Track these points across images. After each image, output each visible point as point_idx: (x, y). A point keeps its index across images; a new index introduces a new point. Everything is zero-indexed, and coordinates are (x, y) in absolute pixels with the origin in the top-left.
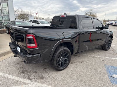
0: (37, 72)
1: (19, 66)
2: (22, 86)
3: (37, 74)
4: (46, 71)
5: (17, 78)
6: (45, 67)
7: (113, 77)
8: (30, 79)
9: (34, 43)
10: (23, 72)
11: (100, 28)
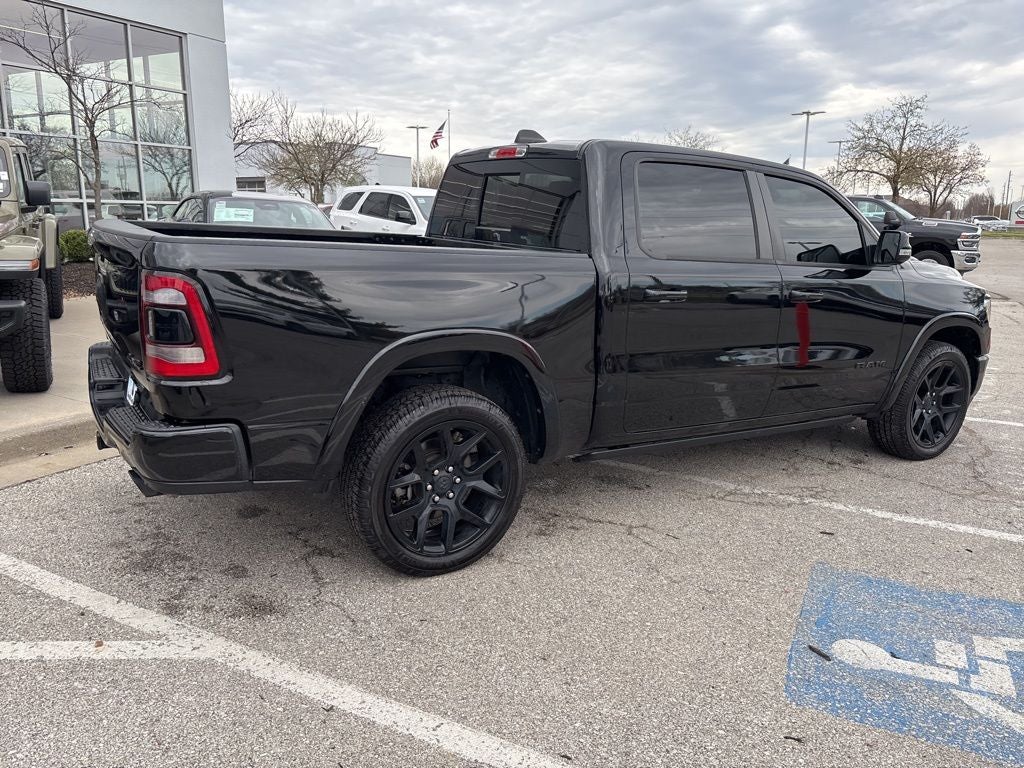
0: (245, 570)
1: (139, 521)
2: (99, 644)
3: (240, 586)
4: (314, 572)
5: (84, 596)
6: (322, 544)
7: (827, 658)
8: (171, 609)
9: (194, 341)
10: (147, 564)
11: (843, 258)
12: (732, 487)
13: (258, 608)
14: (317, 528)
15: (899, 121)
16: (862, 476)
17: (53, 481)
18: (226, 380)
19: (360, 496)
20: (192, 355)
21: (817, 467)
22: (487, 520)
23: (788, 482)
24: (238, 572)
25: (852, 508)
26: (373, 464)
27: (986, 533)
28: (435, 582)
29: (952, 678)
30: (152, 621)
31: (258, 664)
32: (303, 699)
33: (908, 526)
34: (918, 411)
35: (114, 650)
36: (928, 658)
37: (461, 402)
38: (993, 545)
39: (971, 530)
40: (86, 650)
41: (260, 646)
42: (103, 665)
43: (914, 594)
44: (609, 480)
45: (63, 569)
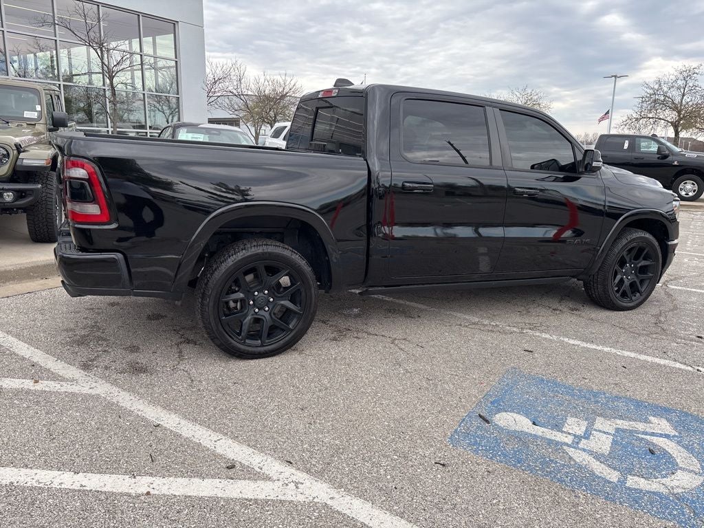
0: (138, 348)
1: (86, 318)
2: (36, 382)
3: (132, 357)
4: (180, 352)
5: (38, 356)
7: (487, 422)
8: (86, 367)
9: (93, 201)
10: (82, 342)
11: (562, 169)
12: (477, 320)
13: (137, 369)
14: (192, 328)
15: (681, 83)
16: (574, 319)
17: (43, 293)
18: (114, 226)
19: (202, 304)
20: (93, 209)
21: (543, 311)
22: (291, 326)
23: (518, 319)
24: (134, 349)
25: (555, 337)
26: (211, 284)
27: (643, 357)
28: (252, 362)
29: (569, 440)
30: (73, 372)
31: (125, 400)
32: (144, 419)
33: (588, 350)
34: (619, 277)
35: (45, 385)
36: (558, 427)
37: (270, 249)
38: (644, 365)
39: (633, 355)
40: (28, 384)
41: (131, 390)
42: (35, 393)
43: (570, 390)
44: (393, 311)
45: (30, 341)
